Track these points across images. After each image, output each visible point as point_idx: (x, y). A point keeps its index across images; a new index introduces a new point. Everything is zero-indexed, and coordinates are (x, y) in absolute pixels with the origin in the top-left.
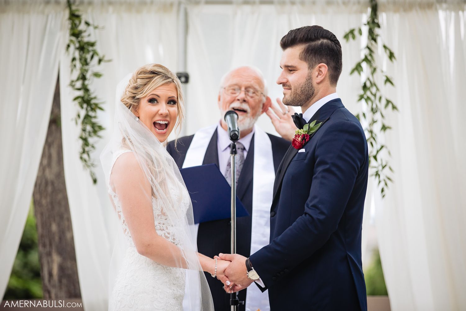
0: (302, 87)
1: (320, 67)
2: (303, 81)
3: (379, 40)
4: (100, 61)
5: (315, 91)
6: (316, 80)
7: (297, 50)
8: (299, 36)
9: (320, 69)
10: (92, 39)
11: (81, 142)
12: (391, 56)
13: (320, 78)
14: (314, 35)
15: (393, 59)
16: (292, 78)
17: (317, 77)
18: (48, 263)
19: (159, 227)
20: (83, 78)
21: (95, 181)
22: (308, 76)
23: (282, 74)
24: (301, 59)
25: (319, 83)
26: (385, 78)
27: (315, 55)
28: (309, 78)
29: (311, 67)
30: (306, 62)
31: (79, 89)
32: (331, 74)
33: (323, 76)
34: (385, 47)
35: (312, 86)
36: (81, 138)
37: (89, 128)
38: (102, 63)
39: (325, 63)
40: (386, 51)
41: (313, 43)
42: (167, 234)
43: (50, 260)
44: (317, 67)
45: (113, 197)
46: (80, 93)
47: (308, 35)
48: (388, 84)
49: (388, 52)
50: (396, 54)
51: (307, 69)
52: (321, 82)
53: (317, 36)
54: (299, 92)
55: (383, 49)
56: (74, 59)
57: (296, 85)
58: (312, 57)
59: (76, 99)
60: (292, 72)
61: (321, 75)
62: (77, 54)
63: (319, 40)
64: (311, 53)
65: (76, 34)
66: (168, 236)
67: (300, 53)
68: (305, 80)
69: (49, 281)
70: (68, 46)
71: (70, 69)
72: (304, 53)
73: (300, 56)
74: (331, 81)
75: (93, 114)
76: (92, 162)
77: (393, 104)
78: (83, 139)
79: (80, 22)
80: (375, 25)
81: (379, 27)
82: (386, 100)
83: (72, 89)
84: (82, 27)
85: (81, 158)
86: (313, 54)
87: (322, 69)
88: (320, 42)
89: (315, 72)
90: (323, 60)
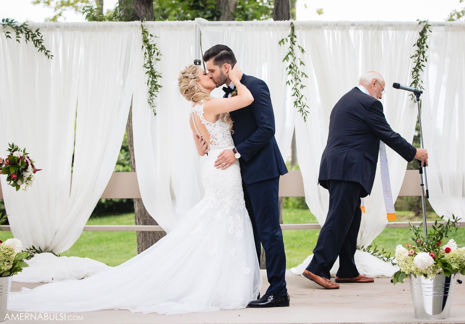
0: (220, 78)
3: (296, 43)
4: (158, 54)
7: (211, 61)
8: (210, 54)
10: (154, 43)
11: (149, 94)
12: (303, 51)
15: (304, 53)
16: (214, 74)
17: (225, 70)
20: (150, 62)
21: (155, 114)
24: (214, 65)
25: (227, 73)
26: (300, 62)
28: (222, 72)
30: (217, 65)
31: (148, 68)
34: (299, 46)
35: (224, 75)
36: (149, 92)
37: (153, 87)
41: (217, 55)
44: (223, 66)
46: (150, 70)
48: (302, 65)
49: (301, 49)
50: (305, 50)
51: (219, 69)
55: (298, 48)
56: (145, 53)
57: (216, 78)
59: (146, 73)
60: (213, 72)
62: (147, 51)
65: (146, 41)
67: (213, 62)
68: (220, 74)
70: (143, 47)
71: (143, 58)
72: (215, 61)
75: (155, 80)
76: (154, 104)
77: (305, 74)
78: (151, 93)
79: (148, 35)
80: (294, 36)
81: (296, 37)
82: (302, 73)
83: (145, 68)
84: (149, 37)
85: (149, 102)
86: (219, 61)
87: (226, 66)
88: (220, 53)
89: (223, 68)
90: (225, 61)
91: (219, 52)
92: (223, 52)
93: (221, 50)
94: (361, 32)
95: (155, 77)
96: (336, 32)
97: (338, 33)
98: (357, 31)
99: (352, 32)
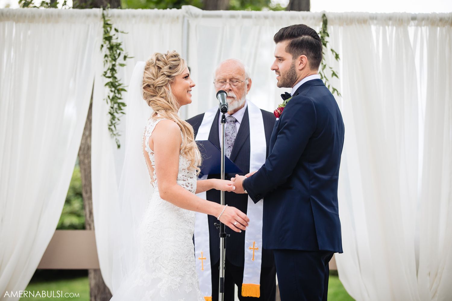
0: (288, 74)
1: (302, 58)
2: (288, 68)
3: (328, 45)
4: (125, 57)
5: (298, 76)
6: (298, 68)
7: (284, 44)
8: (286, 33)
9: (302, 59)
10: (119, 41)
11: (110, 116)
12: (337, 57)
13: (302, 66)
14: (297, 33)
15: (338, 59)
16: (281, 66)
17: (300, 65)
18: (89, 204)
19: (182, 178)
20: (113, 70)
21: (119, 146)
22: (292, 65)
23: (275, 63)
24: (287, 51)
25: (301, 70)
26: (332, 72)
27: (297, 49)
28: (293, 67)
29: (295, 57)
30: (291, 54)
31: (109, 77)
32: (311, 62)
33: (304, 64)
34: (332, 50)
35: (295, 72)
36: (110, 113)
37: (116, 106)
38: (127, 59)
39: (305, 55)
40: (333, 53)
41: (296, 39)
42: (187, 184)
43: (90, 202)
44: (299, 58)
45: (149, 153)
46: (111, 80)
47: (292, 33)
48: (334, 77)
49: (334, 54)
50: (341, 56)
51: (291, 59)
52: (303, 69)
53: (300, 33)
54: (286, 77)
55: (331, 52)
56: (106, 56)
57: (283, 72)
58: (295, 50)
59: (106, 85)
60: (281, 61)
61: (302, 63)
62: (108, 53)
63: (301, 36)
64: (294, 47)
65: (108, 39)
66: (188, 185)
67: (286, 47)
68: (290, 68)
69: (90, 217)
70: (102, 46)
71: (103, 64)
72: (289, 47)
73: (285, 49)
74: (311, 67)
75: (119, 96)
76: (117, 132)
77: (337, 92)
78: (111, 114)
79: (111, 28)
80: (326, 34)
81: (328, 36)
82: (333, 88)
83: (104, 78)
84: (112, 33)
85: (109, 129)
86: (296, 48)
87: (303, 59)
88: (301, 38)
89: (298, 61)
90: (304, 52)
91: (299, 35)
92: (306, 37)
93: (305, 34)
94: (425, 30)
95: (119, 91)
96: (388, 29)
97: (391, 30)
98: (419, 28)
99: (411, 29)
